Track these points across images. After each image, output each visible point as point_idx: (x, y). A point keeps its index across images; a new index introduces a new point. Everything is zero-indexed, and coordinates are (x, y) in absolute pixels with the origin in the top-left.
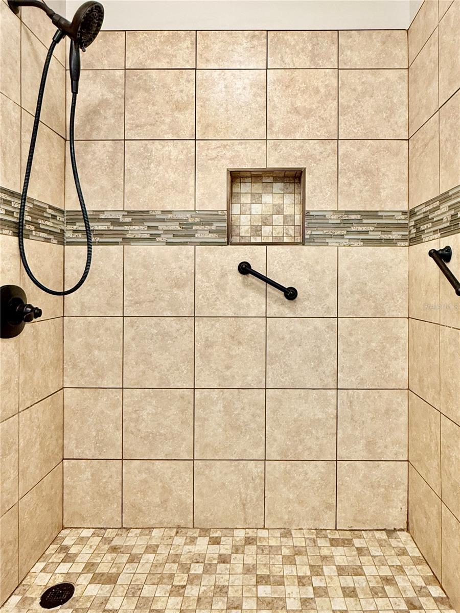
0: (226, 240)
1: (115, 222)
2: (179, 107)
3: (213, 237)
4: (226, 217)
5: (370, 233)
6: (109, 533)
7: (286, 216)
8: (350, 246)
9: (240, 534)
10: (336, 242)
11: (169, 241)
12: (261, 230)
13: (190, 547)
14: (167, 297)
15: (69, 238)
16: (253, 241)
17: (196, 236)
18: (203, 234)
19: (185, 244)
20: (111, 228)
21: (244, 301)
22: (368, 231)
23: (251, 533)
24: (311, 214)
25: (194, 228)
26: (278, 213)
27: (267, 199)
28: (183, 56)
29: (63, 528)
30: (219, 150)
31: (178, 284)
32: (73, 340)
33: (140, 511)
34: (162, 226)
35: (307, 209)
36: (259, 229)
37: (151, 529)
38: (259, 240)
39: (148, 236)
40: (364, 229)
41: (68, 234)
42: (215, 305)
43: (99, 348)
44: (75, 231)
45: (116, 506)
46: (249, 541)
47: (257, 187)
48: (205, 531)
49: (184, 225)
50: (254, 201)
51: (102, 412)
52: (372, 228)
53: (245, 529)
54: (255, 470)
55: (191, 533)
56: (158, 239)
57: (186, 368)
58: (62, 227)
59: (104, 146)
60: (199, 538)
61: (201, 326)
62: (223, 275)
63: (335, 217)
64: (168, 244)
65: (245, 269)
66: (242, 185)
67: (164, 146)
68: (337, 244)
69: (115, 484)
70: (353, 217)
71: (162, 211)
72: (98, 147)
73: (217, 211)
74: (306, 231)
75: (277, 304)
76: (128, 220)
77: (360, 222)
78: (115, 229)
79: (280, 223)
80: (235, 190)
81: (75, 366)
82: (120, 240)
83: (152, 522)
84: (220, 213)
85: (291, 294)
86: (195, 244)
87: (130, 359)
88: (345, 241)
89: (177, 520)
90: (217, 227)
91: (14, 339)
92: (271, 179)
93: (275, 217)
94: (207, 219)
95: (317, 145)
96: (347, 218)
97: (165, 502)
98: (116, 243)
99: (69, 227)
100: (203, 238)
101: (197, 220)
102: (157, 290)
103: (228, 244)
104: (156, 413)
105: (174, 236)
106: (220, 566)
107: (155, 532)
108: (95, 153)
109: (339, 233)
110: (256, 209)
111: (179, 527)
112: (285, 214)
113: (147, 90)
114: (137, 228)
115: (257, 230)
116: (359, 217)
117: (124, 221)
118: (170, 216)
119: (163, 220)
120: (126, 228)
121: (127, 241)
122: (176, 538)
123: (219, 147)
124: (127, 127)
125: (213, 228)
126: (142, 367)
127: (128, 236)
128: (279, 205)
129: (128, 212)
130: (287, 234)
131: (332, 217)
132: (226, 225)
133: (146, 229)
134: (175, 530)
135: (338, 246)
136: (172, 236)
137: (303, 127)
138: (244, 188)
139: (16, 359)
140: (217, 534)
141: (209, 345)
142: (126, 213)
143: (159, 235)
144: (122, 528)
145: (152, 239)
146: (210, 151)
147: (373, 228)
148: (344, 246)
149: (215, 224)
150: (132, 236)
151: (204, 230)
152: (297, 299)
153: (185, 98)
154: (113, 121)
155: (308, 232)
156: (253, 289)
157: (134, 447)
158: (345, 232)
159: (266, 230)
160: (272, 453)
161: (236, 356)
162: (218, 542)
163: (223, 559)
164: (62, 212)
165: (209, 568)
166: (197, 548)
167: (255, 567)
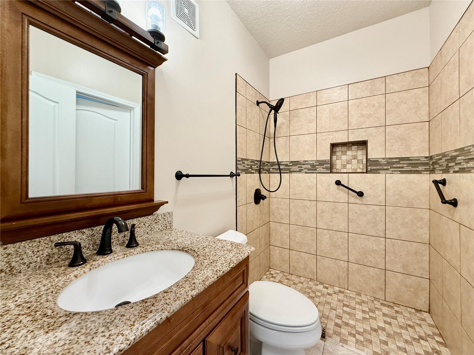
0: (330, 171)
1: (287, 165)
2: (310, 122)
3: (324, 170)
4: (330, 162)
5: (405, 168)
6: (285, 274)
7: (359, 160)
8: (392, 174)
9: (337, 289)
10: (385, 172)
11: (306, 172)
12: (346, 166)
13: (316, 286)
14: (306, 193)
15: (271, 171)
16: (342, 171)
17: (317, 170)
18: (320, 169)
19: (313, 173)
20: (285, 167)
21: (338, 196)
22: (403, 167)
23: (341, 290)
24: (371, 160)
25: (316, 167)
26: (354, 159)
27: (349, 153)
28: (312, 102)
29: (270, 268)
30: (326, 136)
31: (310, 188)
32: (273, 205)
33: (296, 269)
34: (304, 166)
35: (368, 158)
36: (345, 166)
37: (300, 277)
38: (345, 171)
39: (298, 170)
40: (401, 166)
41: (271, 170)
42: (325, 197)
43: (281, 209)
44: (273, 169)
45: (288, 265)
46: (340, 292)
47: (344, 148)
48: (321, 283)
49: (313, 166)
50: (343, 154)
51: (283, 231)
52: (405, 165)
53: (339, 287)
54: (343, 265)
55: (316, 282)
56: (302, 171)
57: (313, 220)
58: (269, 168)
59: (283, 139)
60: (319, 285)
61: (320, 205)
62: (329, 185)
63: (384, 161)
64: (306, 173)
65: (338, 183)
66: (337, 148)
67: (304, 137)
68: (385, 173)
69: (287, 257)
70: (394, 160)
71: (304, 161)
73: (326, 160)
74: (368, 167)
75: (354, 198)
76: (291, 164)
77: (398, 163)
78: (287, 167)
79: (355, 163)
80: (334, 150)
81: (273, 214)
82: (288, 172)
83: (301, 274)
84: (327, 161)
85: (360, 194)
86: (317, 173)
87: (292, 214)
88: (390, 171)
89: (310, 276)
90: (326, 166)
92: (351, 145)
93: (353, 160)
94: (321, 163)
95: (374, 130)
96: (390, 161)
97: (305, 268)
98: (287, 173)
99: (271, 167)
100: (320, 171)
101: (318, 164)
102: (301, 190)
103: (331, 173)
104: (302, 235)
105: (308, 170)
106: (327, 296)
107: (302, 278)
108: (279, 142)
109: (386, 168)
110: (344, 157)
111: (311, 279)
112: (358, 159)
113: (298, 117)
114: (294, 167)
115: (344, 166)
116: (398, 160)
117: (290, 165)
118: (307, 162)
119: (304, 164)
120: (290, 167)
121: (291, 172)
122: (310, 282)
123: (326, 135)
124: (290, 131)
125: (324, 167)
126: (296, 217)
127: (291, 170)
128: (355, 156)
129: (291, 161)
130: (359, 167)
131: (382, 161)
132: (330, 165)
133: (298, 167)
134: (309, 280)
135: (385, 174)
136: (307, 170)
137: (366, 122)
138: (338, 149)
140: (327, 286)
141: (323, 212)
142: (290, 162)
143: (303, 170)
144: (289, 273)
145: (300, 171)
146: (322, 137)
147: (406, 165)
148: (389, 174)
149: (325, 165)
150: (293, 170)
151: (320, 168)
152: (363, 196)
153: (312, 118)
154: (285, 130)
155: (369, 168)
156: (342, 191)
157: (293, 245)
158: (390, 167)
159: (349, 166)
160: (352, 259)
161: (334, 217)
162: (327, 288)
163: (329, 294)
164: (269, 162)
165: (323, 295)
166: (318, 287)
167: (343, 301)
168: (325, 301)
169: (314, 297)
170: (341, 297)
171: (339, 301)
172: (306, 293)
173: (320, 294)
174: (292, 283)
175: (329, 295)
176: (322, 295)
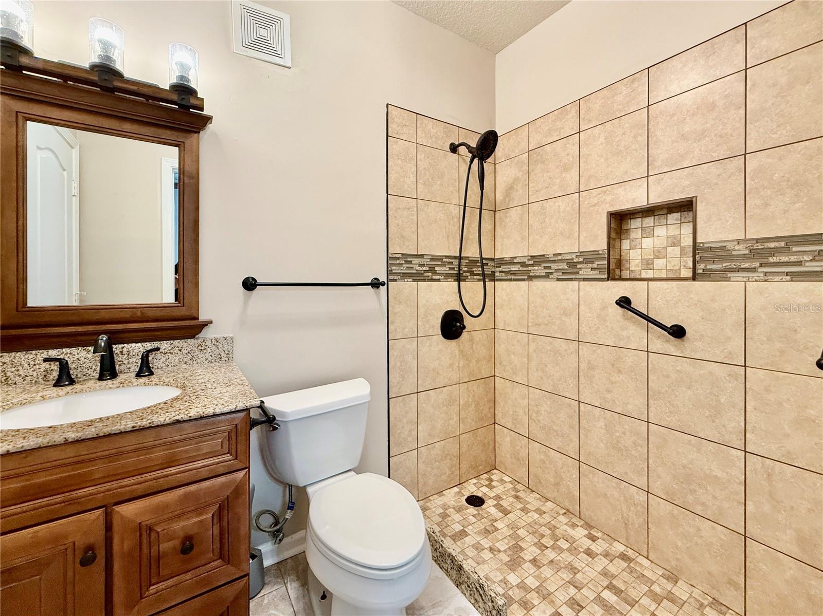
0: (606, 276)
1: (523, 264)
2: (566, 168)
3: (594, 274)
4: (606, 256)
5: (807, 264)
6: (519, 487)
7: (684, 247)
8: (766, 281)
9: (621, 548)
10: (743, 277)
11: (559, 277)
12: (653, 264)
13: (568, 528)
14: (558, 322)
15: (497, 276)
16: (644, 275)
17: (580, 273)
18: (586, 271)
19: (571, 280)
20: (521, 269)
21: (624, 333)
22: (801, 262)
23: (630, 553)
24: (706, 245)
25: (579, 266)
26: (674, 245)
27: (660, 231)
28: (569, 126)
29: (495, 469)
30: (600, 196)
31: (566, 313)
32: (500, 345)
33: (540, 482)
34: (554, 266)
35: (699, 241)
36: (650, 262)
37: (548, 500)
38: (650, 274)
39: (544, 274)
40: (793, 258)
41: (497, 274)
42: (597, 333)
43: (514, 353)
44: (501, 272)
45: (525, 469)
46: (623, 557)
47: (649, 221)
48: (588, 526)
49: (571, 264)
50: (644, 236)
51: (516, 399)
52: (806, 258)
53: (627, 547)
54: (636, 497)
55: (575, 520)
56: (551, 276)
57: (572, 382)
58: (493, 270)
59: (516, 210)
60: (579, 527)
61: (585, 350)
62: (604, 308)
63: (741, 247)
64: (558, 280)
65: (624, 303)
66: (632, 221)
67: (555, 203)
68: (745, 279)
69: (523, 454)
70: (772, 245)
71: (554, 254)
72: (513, 212)
73: (598, 251)
74: (697, 265)
75: (661, 342)
76: (531, 262)
77: (786, 250)
78: (523, 269)
79: (676, 255)
80: (624, 227)
81: (501, 363)
82: (526, 277)
83: (549, 496)
84: (600, 252)
85: (678, 332)
86: (579, 280)
87: (533, 365)
88: (760, 275)
89: (567, 504)
90: (598, 265)
91: (456, 340)
92: (665, 211)
93: (669, 249)
94: (589, 258)
95: (713, 169)
96: (760, 247)
97: (557, 484)
98: (524, 280)
99: (498, 269)
100: (586, 275)
101: (581, 260)
102: (550, 316)
103: (608, 280)
104: (550, 412)
105: (563, 273)
106: (582, 554)
107: (549, 504)
108: (511, 217)
109: (747, 265)
110: (647, 243)
111: (568, 511)
112: (682, 245)
113: (543, 162)
114: (536, 268)
115: (648, 264)
116: (782, 244)
117: (529, 263)
118: (560, 258)
119: (554, 261)
120: (530, 268)
121: (531, 278)
122: (561, 516)
123: (600, 194)
124: (530, 193)
125: (595, 266)
126: (540, 374)
127: (531, 274)
128: (674, 237)
129: (531, 256)
130: (685, 266)
131: (736, 248)
132: (606, 262)
133: (543, 269)
134: (564, 511)
135: (745, 282)
136: (561, 274)
137: (693, 152)
138: (635, 224)
139: (457, 352)
140: (599, 535)
141: (592, 367)
142: (530, 258)
143: (551, 273)
144: (528, 488)
145: (547, 276)
146: (591, 199)
147: (811, 258)
148: (756, 281)
149: (597, 263)
150: (533, 275)
151: (587, 268)
152: (685, 338)
153: (571, 159)
154: (521, 192)
155: (701, 267)
156: (634, 322)
157: (535, 431)
158: (758, 264)
159: (659, 263)
160: (656, 487)
161: (616, 382)
162: (593, 539)
163: (589, 553)
164: (493, 260)
165: (573, 550)
166: (573, 532)
167: (614, 577)
168: (567, 563)
169: (547, 548)
170: (616, 567)
171: (605, 573)
172: (536, 535)
173: (565, 545)
174: (520, 506)
175: (588, 555)
176: (569, 550)
